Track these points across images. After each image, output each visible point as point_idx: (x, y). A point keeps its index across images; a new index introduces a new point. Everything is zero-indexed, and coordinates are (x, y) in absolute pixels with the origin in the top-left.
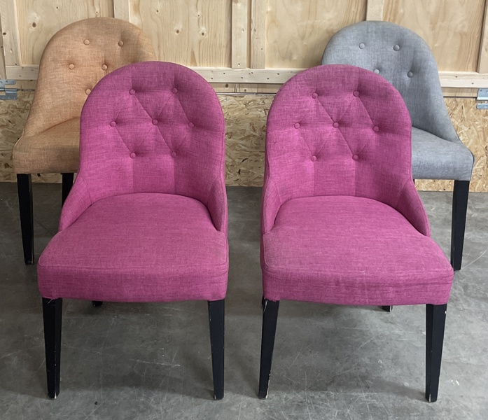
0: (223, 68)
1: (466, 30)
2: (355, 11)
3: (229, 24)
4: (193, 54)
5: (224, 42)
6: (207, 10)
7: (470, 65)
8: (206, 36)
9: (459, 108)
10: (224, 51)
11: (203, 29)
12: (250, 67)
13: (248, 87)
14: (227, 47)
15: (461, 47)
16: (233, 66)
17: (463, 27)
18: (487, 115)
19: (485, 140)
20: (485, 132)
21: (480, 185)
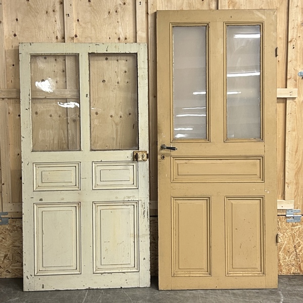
18: (293, 226)
19: (294, 241)
20: (293, 236)
21: (293, 270)
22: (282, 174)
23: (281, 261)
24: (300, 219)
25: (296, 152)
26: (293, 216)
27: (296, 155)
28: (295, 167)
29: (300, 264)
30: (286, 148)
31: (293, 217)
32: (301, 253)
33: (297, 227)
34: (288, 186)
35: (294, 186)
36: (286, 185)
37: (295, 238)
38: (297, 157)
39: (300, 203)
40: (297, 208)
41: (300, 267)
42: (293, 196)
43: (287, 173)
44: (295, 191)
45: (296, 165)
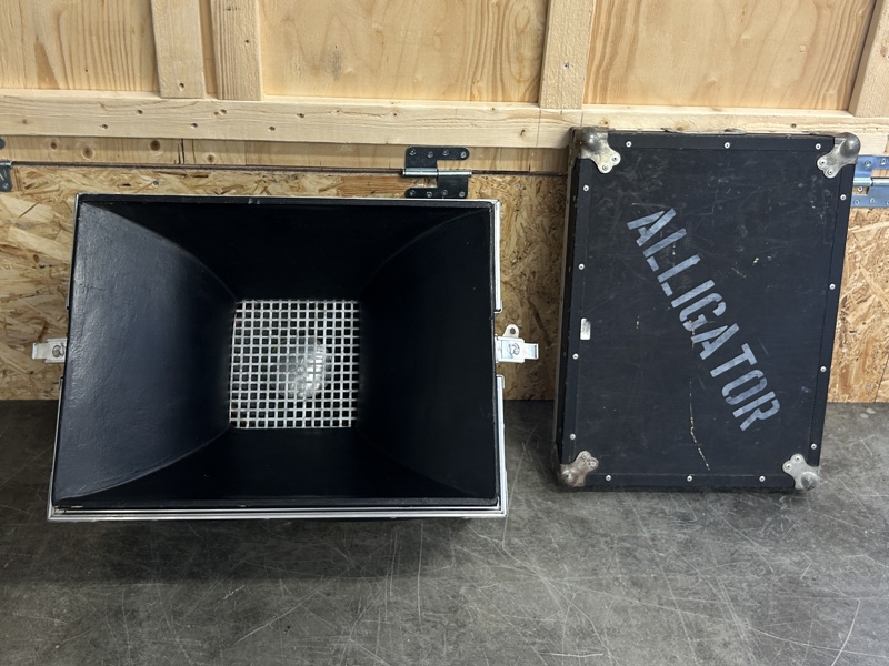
0: (137, 95)
4: (41, 50)
10: (135, 42)
12: (216, 94)
13: (219, 151)
14: (142, 31)
15: (813, 44)
16: (164, 91)
34: (883, 52)
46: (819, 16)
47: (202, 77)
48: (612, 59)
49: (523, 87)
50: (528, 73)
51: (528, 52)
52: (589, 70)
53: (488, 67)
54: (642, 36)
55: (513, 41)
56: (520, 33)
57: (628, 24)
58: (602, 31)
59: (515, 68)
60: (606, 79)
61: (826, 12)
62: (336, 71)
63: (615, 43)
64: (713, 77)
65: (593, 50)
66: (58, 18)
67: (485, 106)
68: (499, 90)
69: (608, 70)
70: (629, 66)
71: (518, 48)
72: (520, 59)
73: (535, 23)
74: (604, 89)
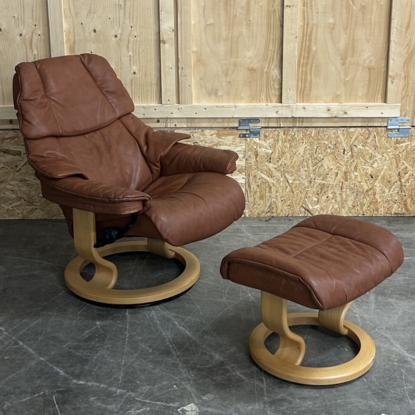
0: (154, 104)
1: (373, 64)
2: (273, 49)
3: (159, 64)
5: (154, 80)
6: (137, 51)
7: (379, 96)
8: (137, 76)
9: (371, 137)
10: (155, 89)
11: (135, 68)
12: (179, 103)
13: (178, 122)
14: (157, 84)
15: (370, 81)
16: (163, 103)
17: (371, 61)
18: (397, 142)
19: (397, 166)
20: (397, 158)
21: (395, 209)
22: (384, 62)
23: (377, 196)
24: (408, 132)
25: (408, 27)
26: (398, 127)
27: (406, 32)
28: (405, 52)
29: (405, 201)
30: (393, 21)
31: (398, 129)
32: (408, 184)
33: (404, 144)
34: (392, 82)
35: (402, 82)
36: (390, 80)
37: (400, 161)
38: (409, 37)
39: (410, 108)
40: (405, 116)
41: (405, 205)
42: (400, 96)
43: (391, 61)
44: (403, 89)
45: (406, 49)
46: (370, 72)
47: (175, 98)
48: (304, 88)
49: (276, 98)
50: (277, 93)
51: (277, 87)
52: (297, 92)
53: (265, 92)
54: (313, 80)
55: (272, 83)
56: (274, 81)
57: (308, 77)
58: (300, 79)
59: (273, 92)
60: (303, 94)
61: (372, 71)
62: (216, 94)
63: (305, 83)
64: (338, 93)
65: (298, 85)
66: (132, 81)
67: (265, 104)
68: (268, 99)
69: (304, 91)
70: (310, 90)
71: (274, 85)
72: (275, 89)
73: (279, 77)
74: (303, 97)
